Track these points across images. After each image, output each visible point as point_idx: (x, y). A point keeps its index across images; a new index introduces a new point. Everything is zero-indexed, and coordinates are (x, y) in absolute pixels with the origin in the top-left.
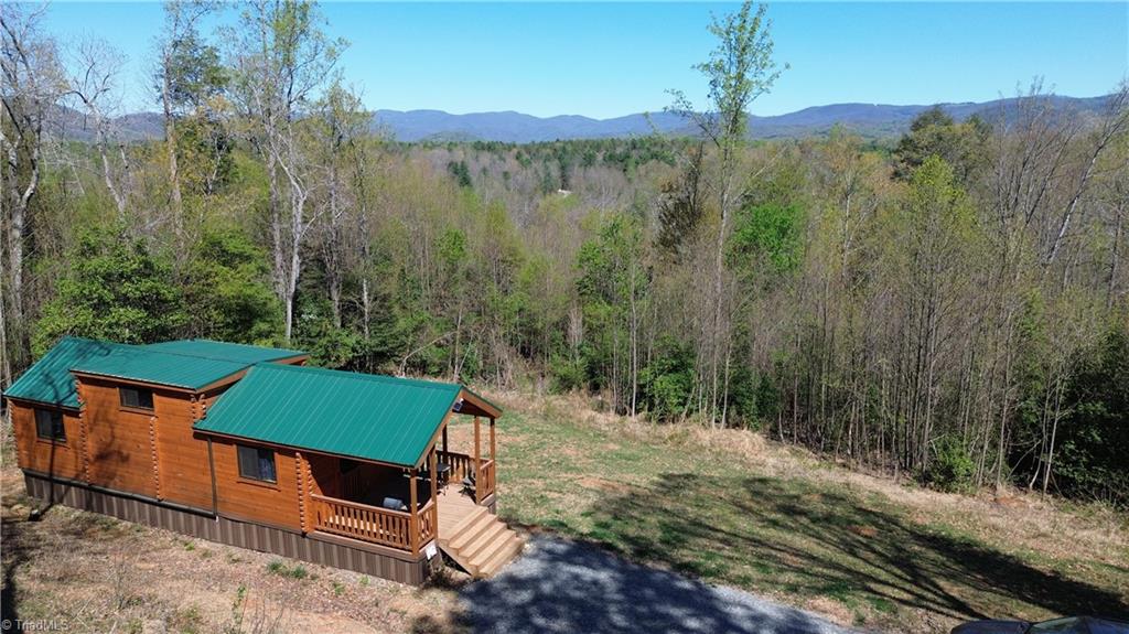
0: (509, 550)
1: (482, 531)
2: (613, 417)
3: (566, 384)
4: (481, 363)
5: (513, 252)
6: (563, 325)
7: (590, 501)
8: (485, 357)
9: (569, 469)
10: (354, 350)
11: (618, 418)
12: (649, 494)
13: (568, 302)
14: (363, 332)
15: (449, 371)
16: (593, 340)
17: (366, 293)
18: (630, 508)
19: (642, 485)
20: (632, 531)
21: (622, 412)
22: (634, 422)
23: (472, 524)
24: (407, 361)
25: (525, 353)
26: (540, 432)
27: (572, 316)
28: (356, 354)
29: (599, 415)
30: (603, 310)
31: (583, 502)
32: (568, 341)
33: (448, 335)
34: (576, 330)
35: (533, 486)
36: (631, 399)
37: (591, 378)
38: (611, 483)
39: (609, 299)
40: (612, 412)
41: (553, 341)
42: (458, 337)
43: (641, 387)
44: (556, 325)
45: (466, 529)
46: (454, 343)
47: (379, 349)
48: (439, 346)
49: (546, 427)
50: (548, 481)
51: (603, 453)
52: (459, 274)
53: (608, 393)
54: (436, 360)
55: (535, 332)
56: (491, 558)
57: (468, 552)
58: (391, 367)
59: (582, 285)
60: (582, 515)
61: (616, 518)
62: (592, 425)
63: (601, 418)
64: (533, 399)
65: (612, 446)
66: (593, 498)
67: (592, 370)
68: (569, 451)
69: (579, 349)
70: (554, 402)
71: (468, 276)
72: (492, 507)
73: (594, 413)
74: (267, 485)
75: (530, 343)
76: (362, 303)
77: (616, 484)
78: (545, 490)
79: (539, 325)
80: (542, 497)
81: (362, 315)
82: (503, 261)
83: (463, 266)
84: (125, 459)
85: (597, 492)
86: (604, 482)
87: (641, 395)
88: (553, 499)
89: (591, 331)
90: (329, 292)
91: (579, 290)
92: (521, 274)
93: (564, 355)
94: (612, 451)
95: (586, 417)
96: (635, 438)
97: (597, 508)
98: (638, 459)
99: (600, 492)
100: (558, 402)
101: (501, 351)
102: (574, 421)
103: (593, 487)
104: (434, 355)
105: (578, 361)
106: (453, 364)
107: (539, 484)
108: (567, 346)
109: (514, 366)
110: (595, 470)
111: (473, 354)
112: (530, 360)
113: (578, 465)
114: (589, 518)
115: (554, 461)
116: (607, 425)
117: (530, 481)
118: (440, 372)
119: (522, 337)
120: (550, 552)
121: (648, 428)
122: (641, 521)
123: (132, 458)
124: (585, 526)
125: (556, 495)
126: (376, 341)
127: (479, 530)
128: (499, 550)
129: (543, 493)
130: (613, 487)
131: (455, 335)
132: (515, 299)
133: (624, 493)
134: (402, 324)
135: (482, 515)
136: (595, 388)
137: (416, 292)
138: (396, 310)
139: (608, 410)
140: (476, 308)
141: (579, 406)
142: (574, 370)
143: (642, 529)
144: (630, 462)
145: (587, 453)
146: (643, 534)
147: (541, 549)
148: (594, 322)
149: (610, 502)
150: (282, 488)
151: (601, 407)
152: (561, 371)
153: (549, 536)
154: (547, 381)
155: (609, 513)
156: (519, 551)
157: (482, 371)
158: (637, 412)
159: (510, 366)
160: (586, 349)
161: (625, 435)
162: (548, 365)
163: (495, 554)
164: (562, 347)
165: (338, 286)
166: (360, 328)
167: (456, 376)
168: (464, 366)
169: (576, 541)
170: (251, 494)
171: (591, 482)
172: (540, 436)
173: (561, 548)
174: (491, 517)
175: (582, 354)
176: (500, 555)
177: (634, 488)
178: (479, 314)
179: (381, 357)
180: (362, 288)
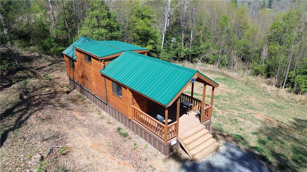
0: (212, 148)
1: (200, 137)
2: (274, 88)
3: (257, 73)
4: (227, 62)
5: (245, 24)
6: (260, 52)
7: (258, 127)
8: (228, 60)
9: (251, 108)
10: (186, 53)
11: (276, 89)
12: (287, 127)
13: (263, 43)
14: (189, 48)
15: (216, 63)
16: (271, 58)
17: (192, 35)
18: (277, 134)
19: (284, 122)
20: (277, 149)
21: (278, 86)
22: (283, 91)
23: (196, 133)
24: (202, 59)
25: (243, 60)
26: (242, 90)
27: (264, 49)
28: (186, 54)
29: (268, 86)
30: (277, 47)
31: (254, 126)
32: (260, 58)
33: (217, 51)
34: (265, 54)
35: (233, 114)
36: (284, 82)
37: (267, 72)
38: (269, 118)
39: (281, 43)
40: (274, 86)
41: (255, 57)
42: (220, 52)
43: (289, 78)
44: (257, 51)
45: (192, 135)
46: (219, 54)
47: (194, 53)
48: (213, 54)
49: (245, 88)
50: (240, 112)
51: (267, 103)
52: (225, 31)
53: (274, 79)
54: (212, 59)
55: (249, 53)
56: (201, 151)
57: (191, 147)
58: (197, 59)
59: (270, 38)
60: (252, 133)
61: (269, 139)
62: (264, 90)
63: (269, 88)
64: (243, 76)
65: (272, 100)
66: (259, 125)
67: (268, 69)
68: (253, 100)
69: (264, 61)
70: (251, 79)
71: (227, 32)
72: (208, 126)
73: (266, 85)
74: (120, 98)
75: (246, 57)
76: (190, 38)
77: (271, 119)
78: (238, 116)
79: (250, 51)
80: (235, 120)
81: (190, 42)
82: (241, 27)
83: (226, 28)
84: (87, 79)
85: (262, 122)
86: (266, 117)
87: (288, 81)
88: (241, 122)
89: (270, 54)
90: (181, 34)
91: (269, 39)
92: (247, 32)
93: (258, 62)
94: (271, 103)
95: (263, 86)
96: (283, 99)
97: (261, 131)
98: (283, 108)
99: (264, 123)
100: (252, 79)
101: (235, 59)
102: (258, 88)
103: (260, 119)
104: (212, 57)
105: (263, 65)
106: (217, 61)
107: (236, 113)
108: (260, 59)
109: (239, 64)
110: (262, 110)
111: (224, 58)
112: (245, 62)
113: (255, 107)
114: (256, 136)
115: (245, 103)
116: (271, 91)
117: (232, 111)
118: (212, 63)
119: (243, 55)
120: (232, 154)
121: (289, 95)
122: (283, 143)
123: (88, 79)
124: (253, 142)
125: (243, 120)
126: (193, 51)
127: (198, 136)
128: (206, 148)
129: (237, 118)
130: (270, 120)
131: (219, 51)
132: (243, 41)
133: (275, 125)
134: (202, 46)
135: (202, 129)
136: (269, 76)
137: (209, 36)
138: (201, 41)
139: (273, 84)
140: (228, 43)
141: (261, 82)
142: (261, 68)
143: (282, 148)
144: (279, 109)
145: (260, 101)
146: (283, 152)
147: (228, 151)
148: (273, 51)
149: (267, 129)
150: (124, 101)
151: (269, 83)
152: (256, 68)
153: (234, 144)
154: (249, 71)
155: (266, 134)
156: (217, 150)
157: (227, 65)
158: (285, 87)
159: (237, 64)
160: (267, 61)
161: (278, 96)
162: (251, 65)
163: (204, 149)
164: (258, 60)
165: (184, 32)
166: (188, 46)
167: (218, 65)
168: (221, 62)
169: (247, 150)
170: (116, 100)
171: (260, 116)
172: (242, 91)
173: (239, 153)
174: (207, 131)
175: (265, 63)
176: (206, 150)
177: (280, 123)
178: (229, 45)
179: (194, 56)
180: (191, 33)
